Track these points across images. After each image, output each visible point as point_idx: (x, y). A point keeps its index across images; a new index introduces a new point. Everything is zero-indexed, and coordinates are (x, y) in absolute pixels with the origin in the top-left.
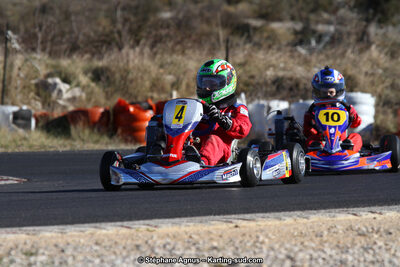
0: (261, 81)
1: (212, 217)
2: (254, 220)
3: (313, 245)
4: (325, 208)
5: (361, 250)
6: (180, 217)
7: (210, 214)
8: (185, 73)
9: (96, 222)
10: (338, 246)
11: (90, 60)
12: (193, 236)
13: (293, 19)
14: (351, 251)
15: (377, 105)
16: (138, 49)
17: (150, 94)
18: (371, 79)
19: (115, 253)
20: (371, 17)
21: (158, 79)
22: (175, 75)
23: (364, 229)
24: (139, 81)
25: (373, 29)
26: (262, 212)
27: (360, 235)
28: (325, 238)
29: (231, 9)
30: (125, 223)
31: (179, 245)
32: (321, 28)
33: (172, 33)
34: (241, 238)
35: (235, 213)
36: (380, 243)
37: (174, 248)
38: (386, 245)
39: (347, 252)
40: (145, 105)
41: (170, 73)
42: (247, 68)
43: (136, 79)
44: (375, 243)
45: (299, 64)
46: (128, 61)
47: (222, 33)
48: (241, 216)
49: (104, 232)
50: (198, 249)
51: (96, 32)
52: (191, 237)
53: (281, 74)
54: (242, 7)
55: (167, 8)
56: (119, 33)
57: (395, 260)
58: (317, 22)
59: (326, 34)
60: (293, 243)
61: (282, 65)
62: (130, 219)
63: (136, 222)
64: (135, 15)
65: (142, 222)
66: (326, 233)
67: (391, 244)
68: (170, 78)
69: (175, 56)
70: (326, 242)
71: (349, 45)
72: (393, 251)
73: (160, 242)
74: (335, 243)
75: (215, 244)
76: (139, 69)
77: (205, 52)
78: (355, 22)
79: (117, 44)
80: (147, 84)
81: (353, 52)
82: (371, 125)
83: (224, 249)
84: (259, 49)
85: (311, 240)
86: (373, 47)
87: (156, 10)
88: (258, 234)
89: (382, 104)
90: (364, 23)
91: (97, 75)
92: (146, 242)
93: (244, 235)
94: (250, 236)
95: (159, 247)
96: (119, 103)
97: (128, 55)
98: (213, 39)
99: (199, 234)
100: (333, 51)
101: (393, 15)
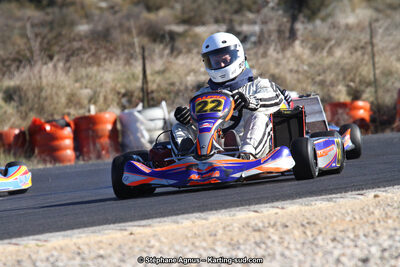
0: (182, 87)
1: (106, 226)
2: (150, 226)
3: (204, 244)
4: (226, 208)
5: (253, 245)
7: (105, 223)
8: (101, 85)
10: (230, 244)
12: (82, 247)
13: (217, 21)
14: (242, 247)
16: (50, 65)
17: (67, 110)
21: (73, 94)
22: (91, 88)
23: (261, 225)
25: (299, 25)
26: (160, 217)
27: (255, 230)
28: (218, 237)
29: (152, 16)
30: (14, 241)
31: (64, 256)
32: (245, 28)
33: (86, 45)
34: (131, 245)
35: (131, 221)
36: (276, 238)
37: (56, 260)
38: (281, 238)
39: (238, 248)
40: (62, 122)
41: (87, 88)
42: (167, 75)
44: (269, 237)
46: (40, 78)
48: (136, 223)
50: (83, 259)
52: (79, 248)
54: (163, 13)
55: (84, 21)
57: (287, 253)
58: (241, 23)
60: (185, 244)
63: (25, 238)
65: (31, 237)
67: (286, 236)
69: (89, 69)
70: (218, 241)
72: (286, 244)
73: (44, 255)
74: (228, 241)
75: (102, 252)
76: (53, 86)
77: (121, 62)
79: (29, 62)
80: (64, 100)
81: (275, 50)
83: (110, 256)
85: (205, 240)
86: (297, 43)
87: (73, 24)
88: (150, 238)
93: (135, 241)
94: (142, 242)
95: (42, 261)
96: (35, 122)
97: (40, 72)
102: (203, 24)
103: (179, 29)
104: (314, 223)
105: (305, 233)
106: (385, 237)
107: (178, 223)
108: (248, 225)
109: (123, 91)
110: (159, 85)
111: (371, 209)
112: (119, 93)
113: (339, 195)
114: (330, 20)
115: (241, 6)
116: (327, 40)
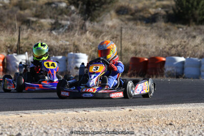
102: (45, 18)
103: (34, 19)
104: (105, 121)
105: (101, 125)
106: (137, 131)
107: (42, 113)
108: (74, 118)
109: (9, 45)
110: (25, 45)
111: (129, 117)
112: (7, 46)
113: (113, 108)
114: (101, 23)
115: (62, 12)
116: (101, 32)
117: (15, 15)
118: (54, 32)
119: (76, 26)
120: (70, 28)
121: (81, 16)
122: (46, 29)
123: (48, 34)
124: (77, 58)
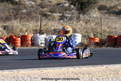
0: (50, 30)
1: (35, 69)
2: (47, 70)
4: (66, 66)
6: (26, 68)
7: (35, 68)
8: (29, 27)
9: (3, 70)
11: (3, 23)
12: (30, 74)
13: (59, 13)
15: (82, 37)
16: (16, 21)
17: (19, 33)
18: (80, 29)
19: (8, 79)
20: (81, 12)
21: (22, 29)
22: (26, 28)
23: (77, 73)
24: (17, 29)
25: (81, 16)
26: (49, 67)
27: (76, 74)
28: (66, 75)
29: (42, 10)
30: (11, 70)
31: (26, 77)
32: (67, 15)
33: (25, 16)
34: (43, 75)
35: (42, 68)
36: (81, 77)
37: (24, 78)
38: (83, 77)
40: (18, 36)
41: (25, 28)
42: (47, 26)
43: (16, 29)
44: (80, 77)
45: (61, 25)
46: (13, 24)
47: (39, 16)
48: (43, 68)
49: (5, 73)
50: (31, 78)
51: (4, 16)
52: (29, 74)
53: (56, 28)
54: (45, 9)
55: (25, 9)
56: (11, 16)
58: (66, 14)
59: (68, 17)
60: (57, 76)
61: (56, 26)
62: (12, 69)
63: (14, 70)
64: (16, 11)
65: (16, 70)
66: (66, 73)
67: (84, 77)
68: (25, 29)
69: (26, 23)
70: (66, 76)
71: (74, 20)
72: (84, 79)
73: (20, 76)
75: (36, 76)
76: (16, 26)
77: (35, 22)
78: (76, 14)
79: (10, 19)
80: (19, 30)
81: (75, 22)
82: (80, 42)
83: (38, 78)
84: (50, 21)
85: (62, 75)
86: (81, 21)
87: (22, 10)
88: (48, 74)
89: (84, 37)
90: (79, 14)
91: (5, 28)
92: (17, 76)
93: (44, 74)
96: (11, 35)
97: (13, 22)
98: (37, 18)
99: (31, 74)
100: (70, 22)
101: (87, 12)
102: (56, 13)
103: (50, 14)
104: (91, 74)
105: (89, 76)
107: (54, 69)
108: (73, 72)
111: (106, 71)
113: (96, 66)
115: (66, 9)
116: (89, 21)
117: (38, 11)
118: (61, 21)
119: (74, 17)
120: (71, 19)
121: (77, 11)
122: (57, 19)
123: (57, 22)
124: (75, 36)
